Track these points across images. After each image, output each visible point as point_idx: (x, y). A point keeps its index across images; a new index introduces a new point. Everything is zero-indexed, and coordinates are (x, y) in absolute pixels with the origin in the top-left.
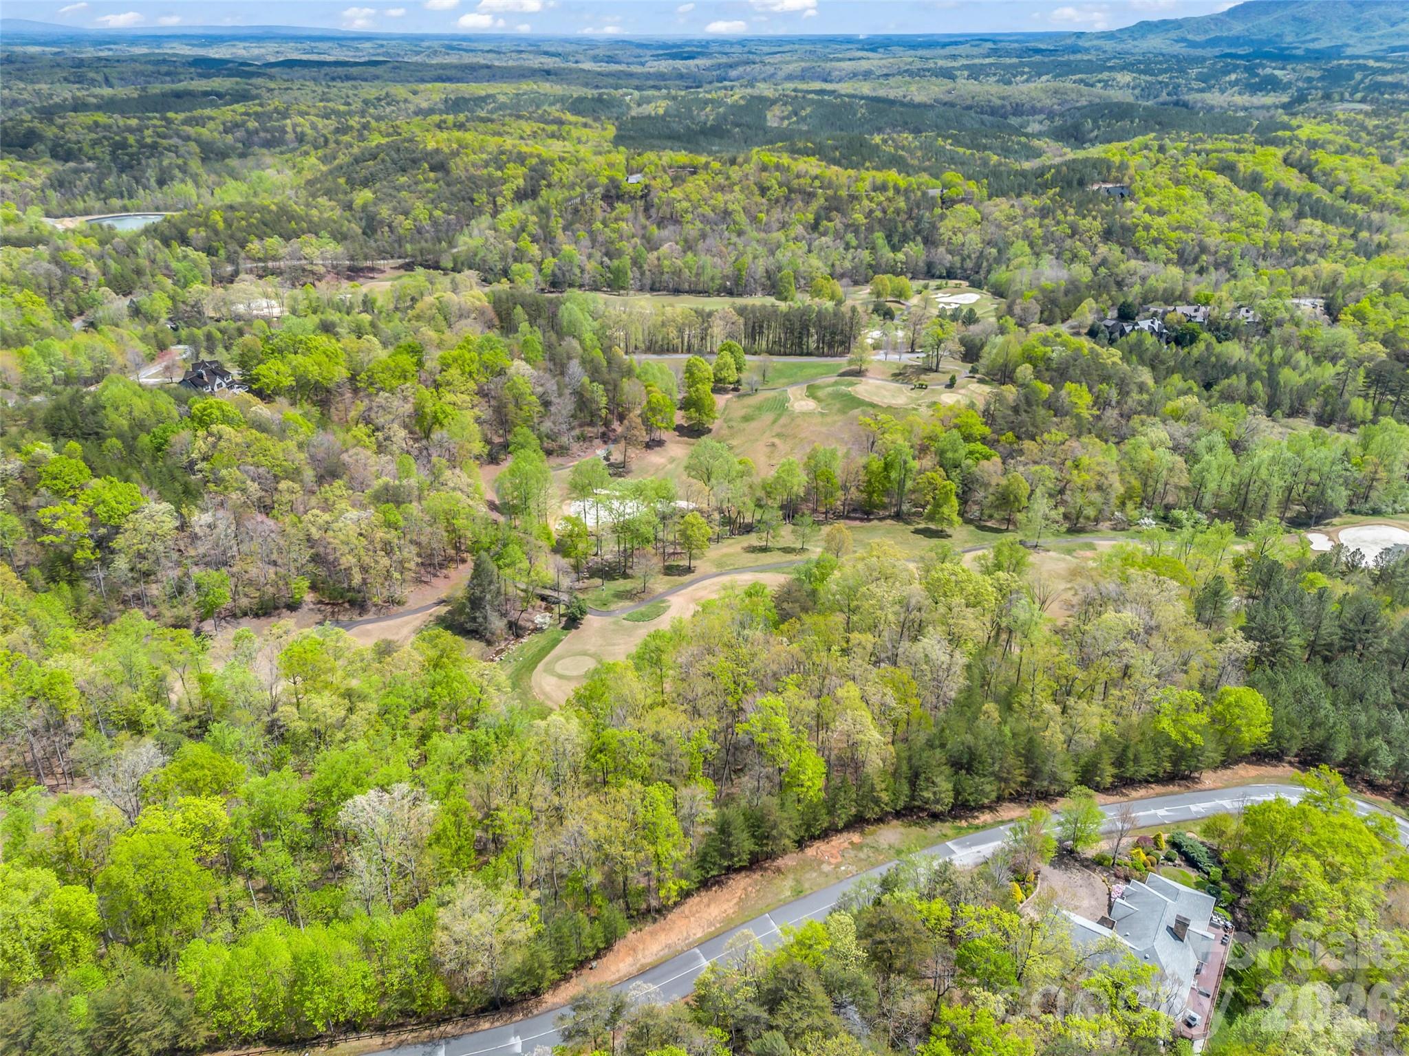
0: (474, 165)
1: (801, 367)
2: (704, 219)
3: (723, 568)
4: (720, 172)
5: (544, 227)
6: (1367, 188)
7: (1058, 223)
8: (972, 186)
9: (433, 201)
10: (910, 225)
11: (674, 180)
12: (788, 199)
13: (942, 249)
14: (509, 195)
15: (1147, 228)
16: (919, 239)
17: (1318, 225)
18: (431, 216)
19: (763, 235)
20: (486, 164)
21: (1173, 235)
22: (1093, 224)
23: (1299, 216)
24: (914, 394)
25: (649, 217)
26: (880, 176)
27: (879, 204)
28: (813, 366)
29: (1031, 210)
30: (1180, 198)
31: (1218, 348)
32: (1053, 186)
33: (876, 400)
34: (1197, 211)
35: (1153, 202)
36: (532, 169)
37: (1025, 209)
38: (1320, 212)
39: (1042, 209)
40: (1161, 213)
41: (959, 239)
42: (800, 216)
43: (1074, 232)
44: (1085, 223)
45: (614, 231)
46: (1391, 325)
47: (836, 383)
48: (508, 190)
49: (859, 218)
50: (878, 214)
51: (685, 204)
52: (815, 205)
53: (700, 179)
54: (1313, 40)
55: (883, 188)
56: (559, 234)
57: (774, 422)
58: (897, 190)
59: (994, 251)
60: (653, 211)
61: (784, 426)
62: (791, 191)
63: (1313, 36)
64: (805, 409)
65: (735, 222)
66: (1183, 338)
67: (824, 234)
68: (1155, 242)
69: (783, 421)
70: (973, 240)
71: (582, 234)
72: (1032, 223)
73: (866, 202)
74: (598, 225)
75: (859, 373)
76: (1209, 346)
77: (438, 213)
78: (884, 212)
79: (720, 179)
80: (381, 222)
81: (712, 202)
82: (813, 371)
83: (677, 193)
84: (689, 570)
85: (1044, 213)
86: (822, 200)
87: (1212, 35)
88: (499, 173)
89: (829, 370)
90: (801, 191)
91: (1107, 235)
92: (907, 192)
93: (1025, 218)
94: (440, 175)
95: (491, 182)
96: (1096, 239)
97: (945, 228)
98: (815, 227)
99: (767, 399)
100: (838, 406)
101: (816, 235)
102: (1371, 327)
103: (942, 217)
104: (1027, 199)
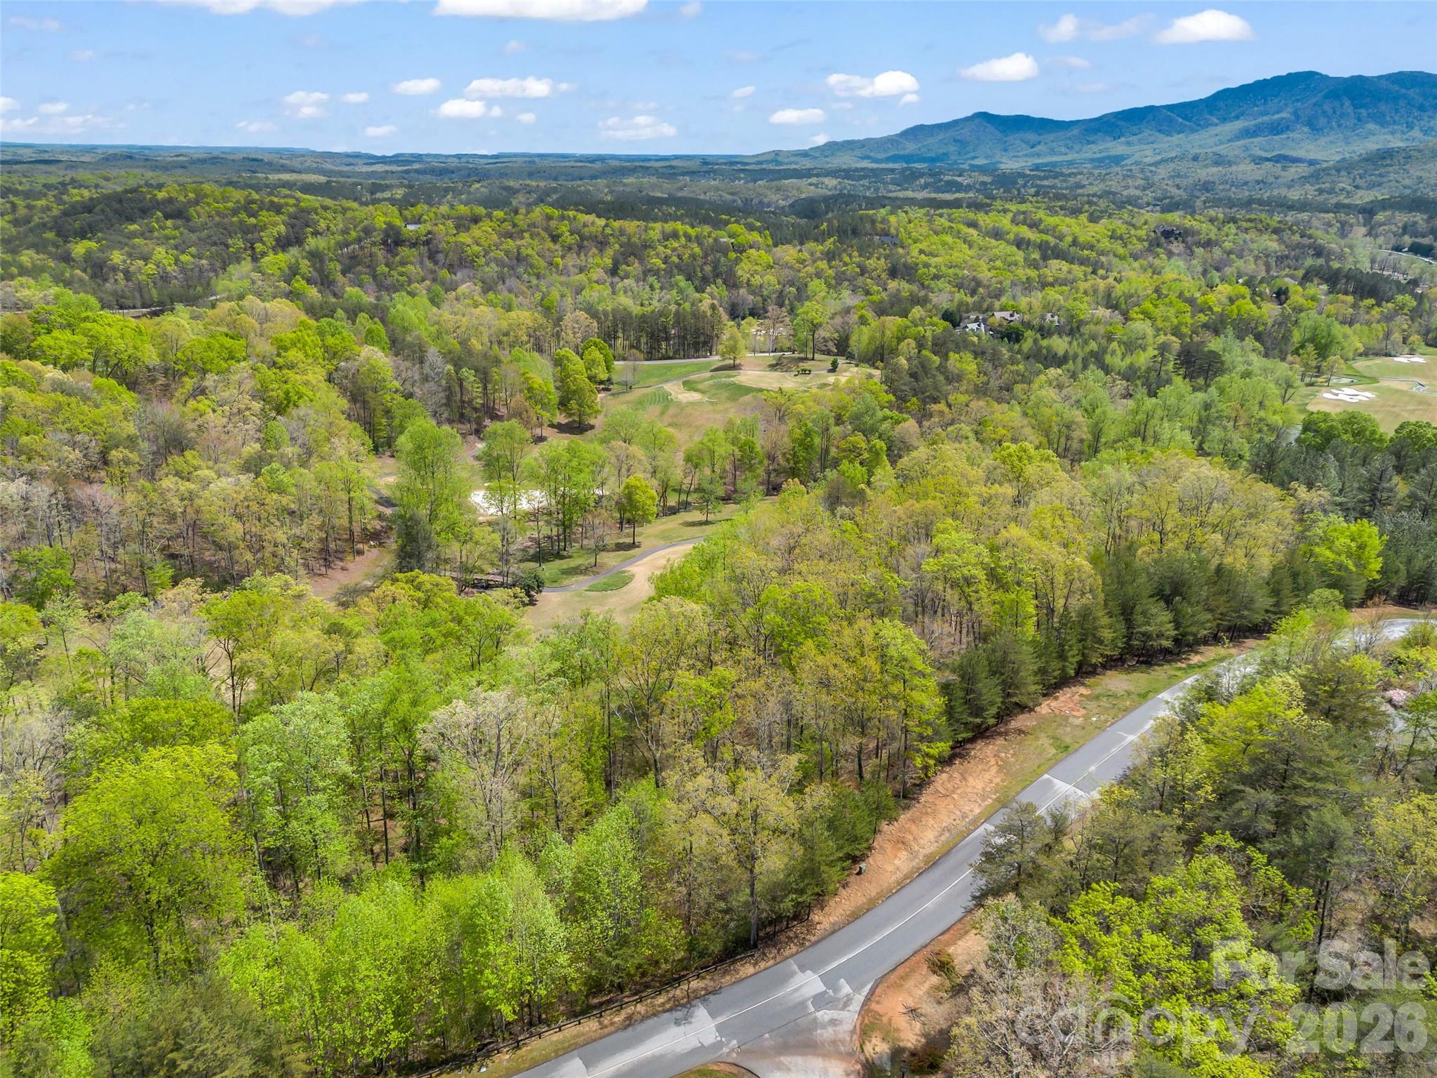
0: (218, 213)
1: (669, 368)
2: (499, 262)
3: (669, 540)
4: (505, 220)
5: (320, 271)
6: (1089, 239)
7: (846, 264)
8: (755, 236)
9: (176, 248)
10: (708, 268)
11: (457, 227)
12: (581, 247)
13: (743, 291)
14: (270, 242)
15: (927, 265)
16: (719, 281)
17: (1065, 266)
18: (177, 261)
19: (563, 279)
20: (235, 212)
21: (951, 271)
22: (877, 264)
23: (1045, 258)
24: (801, 379)
25: (436, 263)
26: (669, 227)
27: (674, 250)
28: (680, 366)
29: (818, 254)
30: (944, 244)
31: (1044, 343)
32: (830, 236)
33: (763, 386)
34: (962, 253)
35: (923, 246)
36: (291, 216)
37: (812, 254)
38: (1060, 255)
39: (828, 253)
40: (932, 254)
41: (756, 281)
42: (598, 260)
43: (863, 271)
44: (871, 263)
45: (402, 274)
46: (1175, 321)
47: (712, 378)
48: (269, 236)
49: (658, 262)
50: (675, 259)
51: (476, 248)
52: (610, 252)
53: (486, 226)
54: (973, 158)
55: (675, 235)
56: (340, 278)
57: (662, 413)
58: (688, 238)
59: (793, 290)
60: (440, 257)
61: (675, 415)
62: (582, 238)
63: (972, 154)
64: (691, 399)
65: (532, 266)
66: (1011, 335)
67: (627, 276)
68: (936, 277)
69: (672, 411)
70: (770, 280)
71: (366, 278)
72: (823, 265)
73: (661, 249)
74: (382, 269)
75: (734, 367)
76: (1035, 341)
77: (184, 258)
78: (679, 257)
79: (507, 226)
80: (114, 269)
81: (504, 246)
82: (683, 370)
83: (464, 238)
84: (633, 545)
85: (830, 256)
86: (617, 246)
87: (891, 153)
88: (253, 220)
89: (700, 369)
90: (593, 238)
91: (893, 273)
92: (698, 239)
93: (814, 262)
94: (179, 222)
95: (246, 230)
96: (884, 276)
97: (743, 270)
98: (614, 271)
99: (645, 395)
100: (726, 394)
101: (616, 279)
102: (1160, 324)
103: (738, 261)
104: (811, 245)
